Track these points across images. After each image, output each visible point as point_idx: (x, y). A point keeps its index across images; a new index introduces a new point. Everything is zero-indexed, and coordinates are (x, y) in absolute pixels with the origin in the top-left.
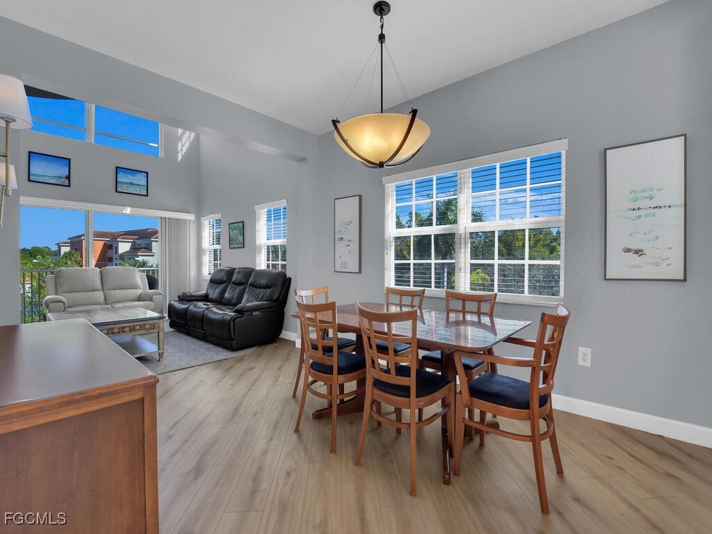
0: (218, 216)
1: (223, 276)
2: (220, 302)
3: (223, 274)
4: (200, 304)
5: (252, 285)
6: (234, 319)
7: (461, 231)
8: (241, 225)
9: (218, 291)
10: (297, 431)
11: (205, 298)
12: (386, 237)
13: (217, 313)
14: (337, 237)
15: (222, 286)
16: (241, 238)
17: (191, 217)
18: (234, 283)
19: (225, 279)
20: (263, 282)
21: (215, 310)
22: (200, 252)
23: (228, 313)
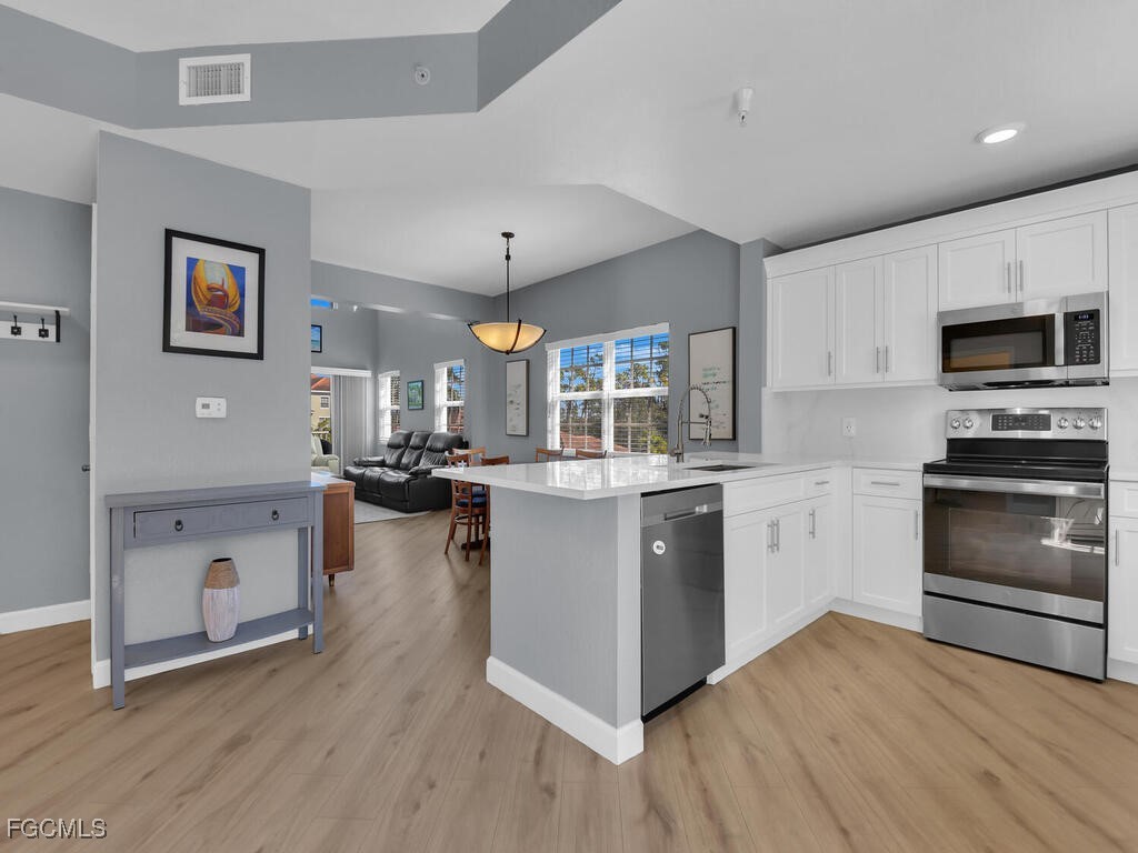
0: (396, 373)
1: (400, 440)
2: (397, 467)
3: (401, 437)
4: (377, 469)
5: (430, 449)
6: (408, 481)
7: (605, 397)
8: (420, 384)
9: (395, 456)
10: (446, 553)
11: (382, 464)
12: (549, 401)
13: (393, 476)
14: (509, 399)
15: (400, 450)
16: (420, 398)
17: (367, 374)
18: (412, 447)
19: (402, 443)
20: (440, 445)
21: (391, 473)
22: (377, 413)
23: (403, 476)
